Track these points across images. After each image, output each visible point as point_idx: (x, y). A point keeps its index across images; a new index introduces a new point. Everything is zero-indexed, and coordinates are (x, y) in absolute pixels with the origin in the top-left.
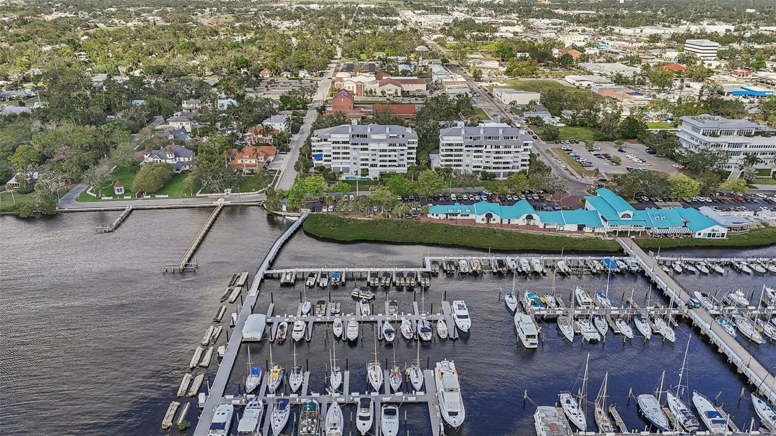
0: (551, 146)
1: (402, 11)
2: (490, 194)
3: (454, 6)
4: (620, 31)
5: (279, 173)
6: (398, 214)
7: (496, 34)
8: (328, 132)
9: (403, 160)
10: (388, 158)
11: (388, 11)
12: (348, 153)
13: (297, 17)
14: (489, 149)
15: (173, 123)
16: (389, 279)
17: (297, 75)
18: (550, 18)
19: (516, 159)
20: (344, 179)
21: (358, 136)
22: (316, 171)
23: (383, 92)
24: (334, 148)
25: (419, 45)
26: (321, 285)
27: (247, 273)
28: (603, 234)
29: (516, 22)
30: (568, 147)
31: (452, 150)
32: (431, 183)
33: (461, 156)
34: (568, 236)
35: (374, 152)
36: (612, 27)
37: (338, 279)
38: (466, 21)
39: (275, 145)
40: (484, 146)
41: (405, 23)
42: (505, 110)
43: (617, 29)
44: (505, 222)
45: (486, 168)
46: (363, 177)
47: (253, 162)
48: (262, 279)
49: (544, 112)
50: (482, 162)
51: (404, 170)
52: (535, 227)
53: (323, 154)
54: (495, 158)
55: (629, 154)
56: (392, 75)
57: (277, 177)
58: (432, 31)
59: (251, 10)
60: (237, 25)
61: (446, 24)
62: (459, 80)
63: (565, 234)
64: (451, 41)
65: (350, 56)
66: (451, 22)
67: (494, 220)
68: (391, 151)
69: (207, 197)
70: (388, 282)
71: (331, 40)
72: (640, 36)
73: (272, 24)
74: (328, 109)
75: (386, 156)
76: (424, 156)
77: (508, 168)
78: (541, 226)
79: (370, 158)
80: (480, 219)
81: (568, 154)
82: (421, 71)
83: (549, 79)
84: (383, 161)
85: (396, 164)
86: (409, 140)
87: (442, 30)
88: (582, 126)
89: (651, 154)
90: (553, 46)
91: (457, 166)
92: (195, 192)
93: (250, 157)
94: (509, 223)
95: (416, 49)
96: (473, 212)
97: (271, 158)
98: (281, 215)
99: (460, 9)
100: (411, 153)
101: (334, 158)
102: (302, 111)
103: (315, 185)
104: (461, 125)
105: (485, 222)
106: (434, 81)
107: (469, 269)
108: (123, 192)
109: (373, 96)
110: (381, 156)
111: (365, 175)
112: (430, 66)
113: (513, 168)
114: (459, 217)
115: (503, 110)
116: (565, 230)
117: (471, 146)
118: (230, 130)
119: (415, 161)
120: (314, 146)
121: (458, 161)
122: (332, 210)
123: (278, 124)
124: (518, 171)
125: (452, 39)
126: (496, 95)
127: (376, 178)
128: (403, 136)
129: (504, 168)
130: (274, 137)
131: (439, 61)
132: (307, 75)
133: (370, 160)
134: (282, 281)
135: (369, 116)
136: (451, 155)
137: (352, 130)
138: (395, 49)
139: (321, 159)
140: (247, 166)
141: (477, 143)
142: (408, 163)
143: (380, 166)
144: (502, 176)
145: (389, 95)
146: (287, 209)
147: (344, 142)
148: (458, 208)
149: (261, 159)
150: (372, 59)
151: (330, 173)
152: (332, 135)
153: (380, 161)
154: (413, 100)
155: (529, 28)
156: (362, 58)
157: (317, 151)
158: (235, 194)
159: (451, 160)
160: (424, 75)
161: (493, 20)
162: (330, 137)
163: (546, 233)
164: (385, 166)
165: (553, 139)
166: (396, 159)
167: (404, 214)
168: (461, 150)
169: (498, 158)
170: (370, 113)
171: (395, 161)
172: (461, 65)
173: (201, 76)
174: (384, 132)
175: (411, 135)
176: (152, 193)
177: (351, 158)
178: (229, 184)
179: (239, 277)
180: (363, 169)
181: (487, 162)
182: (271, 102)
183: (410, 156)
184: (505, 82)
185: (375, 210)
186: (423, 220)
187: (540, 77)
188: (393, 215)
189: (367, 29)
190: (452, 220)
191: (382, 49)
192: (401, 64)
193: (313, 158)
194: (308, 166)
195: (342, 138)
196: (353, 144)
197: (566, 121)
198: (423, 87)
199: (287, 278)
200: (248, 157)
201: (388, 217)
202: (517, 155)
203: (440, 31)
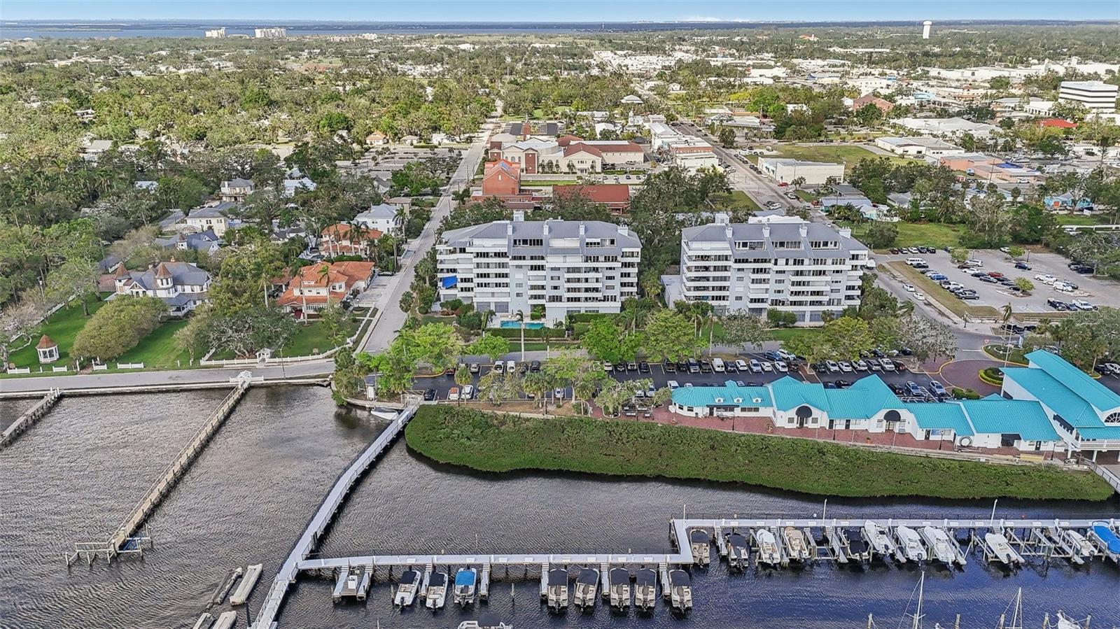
0: (886, 258)
1: (597, 52)
2: (792, 357)
3: (674, 44)
4: (939, 73)
5: (373, 315)
6: (607, 408)
7: (745, 80)
8: (466, 235)
9: (613, 287)
10: (583, 285)
11: (576, 51)
12: (506, 276)
13: (436, 60)
14: (781, 266)
15: (194, 220)
16: (593, 588)
17: (428, 140)
18: (824, 59)
19: (835, 286)
20: (498, 326)
21: (525, 242)
22: (445, 309)
23: (570, 166)
24: (478, 265)
25: (628, 95)
26: (429, 603)
27: (259, 567)
28: (1063, 456)
29: (773, 63)
30: (919, 259)
31: (707, 269)
32: (673, 336)
33: (725, 279)
34: (983, 460)
35: (556, 274)
36: (926, 69)
37: (472, 589)
38: (696, 63)
39: (372, 260)
40: (773, 261)
41: (602, 67)
42: (786, 194)
43: (933, 72)
44: (840, 426)
45: (775, 302)
46: (536, 322)
47: (324, 292)
48: (290, 585)
49: (857, 197)
50: (767, 291)
51: (613, 307)
52: (905, 438)
53: (459, 276)
54: (793, 284)
55: (1039, 272)
56: (584, 138)
57: (369, 322)
58: (644, 77)
59: (370, 51)
60: (345, 71)
61: (664, 67)
62: (699, 145)
63: (975, 456)
64: (675, 89)
65: (517, 113)
66: (673, 64)
67: (815, 420)
68: (588, 270)
69: (222, 366)
70: (591, 595)
71: (487, 90)
72: (974, 81)
73: (399, 69)
74: (474, 194)
75: (579, 280)
76: (653, 279)
77: (820, 303)
78: (920, 436)
79: (549, 283)
80: (784, 419)
81: (923, 273)
82: (633, 133)
83: (848, 144)
84: (574, 290)
85: (599, 295)
86: (624, 250)
87: (661, 76)
88: (931, 221)
89: (1081, 272)
90: (842, 95)
91: (719, 298)
92: (198, 358)
93: (318, 283)
94: (847, 427)
95: (623, 101)
96: (767, 403)
97: (361, 285)
98: (363, 408)
99: (685, 48)
100: (629, 275)
101: (479, 285)
102: (431, 197)
103: (433, 344)
104: (722, 221)
105: (795, 425)
106: (656, 147)
107: (782, 556)
108: (56, 357)
109: (554, 173)
110: (569, 280)
111: (538, 318)
112: (647, 126)
113: (830, 303)
114: (737, 412)
115: (782, 194)
116: (975, 444)
117: (746, 261)
118: (293, 231)
119: (635, 289)
120: (441, 262)
121: (721, 288)
122: (468, 397)
123: (381, 221)
124: (840, 308)
125: (677, 87)
126: (764, 169)
127: (561, 323)
128: (612, 242)
129: (812, 303)
130: (371, 244)
131: (662, 117)
132: (446, 141)
133: (548, 288)
134: (338, 592)
135: (547, 206)
136: (707, 279)
137: (514, 230)
138: (589, 102)
139: (455, 287)
140: (310, 301)
141: (758, 253)
142: (622, 294)
143: (569, 300)
144: (807, 317)
145: (582, 171)
146: (377, 394)
147: (497, 255)
148: (732, 391)
149: (340, 287)
150: (552, 116)
151: (471, 313)
152: (476, 242)
153: (569, 290)
154: (623, 180)
155: (795, 71)
156: (536, 116)
157: (448, 271)
158: (277, 360)
159: (706, 288)
160: (638, 140)
161: (737, 61)
162: (471, 245)
163: (934, 453)
164: (577, 300)
165: (886, 246)
166: (599, 285)
167: (620, 408)
168: (725, 269)
169: (799, 284)
170: (548, 200)
171: (596, 290)
172: (697, 124)
173: (270, 144)
174: (573, 234)
175: (627, 240)
176: (111, 360)
177: (512, 285)
178: (268, 341)
179: (240, 577)
180: (535, 306)
181: (779, 292)
182: (375, 183)
183: (626, 280)
184: (776, 150)
185: (558, 396)
186: (661, 420)
187: (832, 141)
188: (595, 408)
189: (545, 75)
190: (723, 419)
191: (566, 102)
192: (599, 122)
193: (440, 284)
194: (428, 301)
195: (494, 246)
196: (514, 258)
197: (901, 212)
198: (638, 157)
199: (349, 585)
200: (313, 283)
201: (586, 412)
202: (838, 277)
203: (657, 76)
